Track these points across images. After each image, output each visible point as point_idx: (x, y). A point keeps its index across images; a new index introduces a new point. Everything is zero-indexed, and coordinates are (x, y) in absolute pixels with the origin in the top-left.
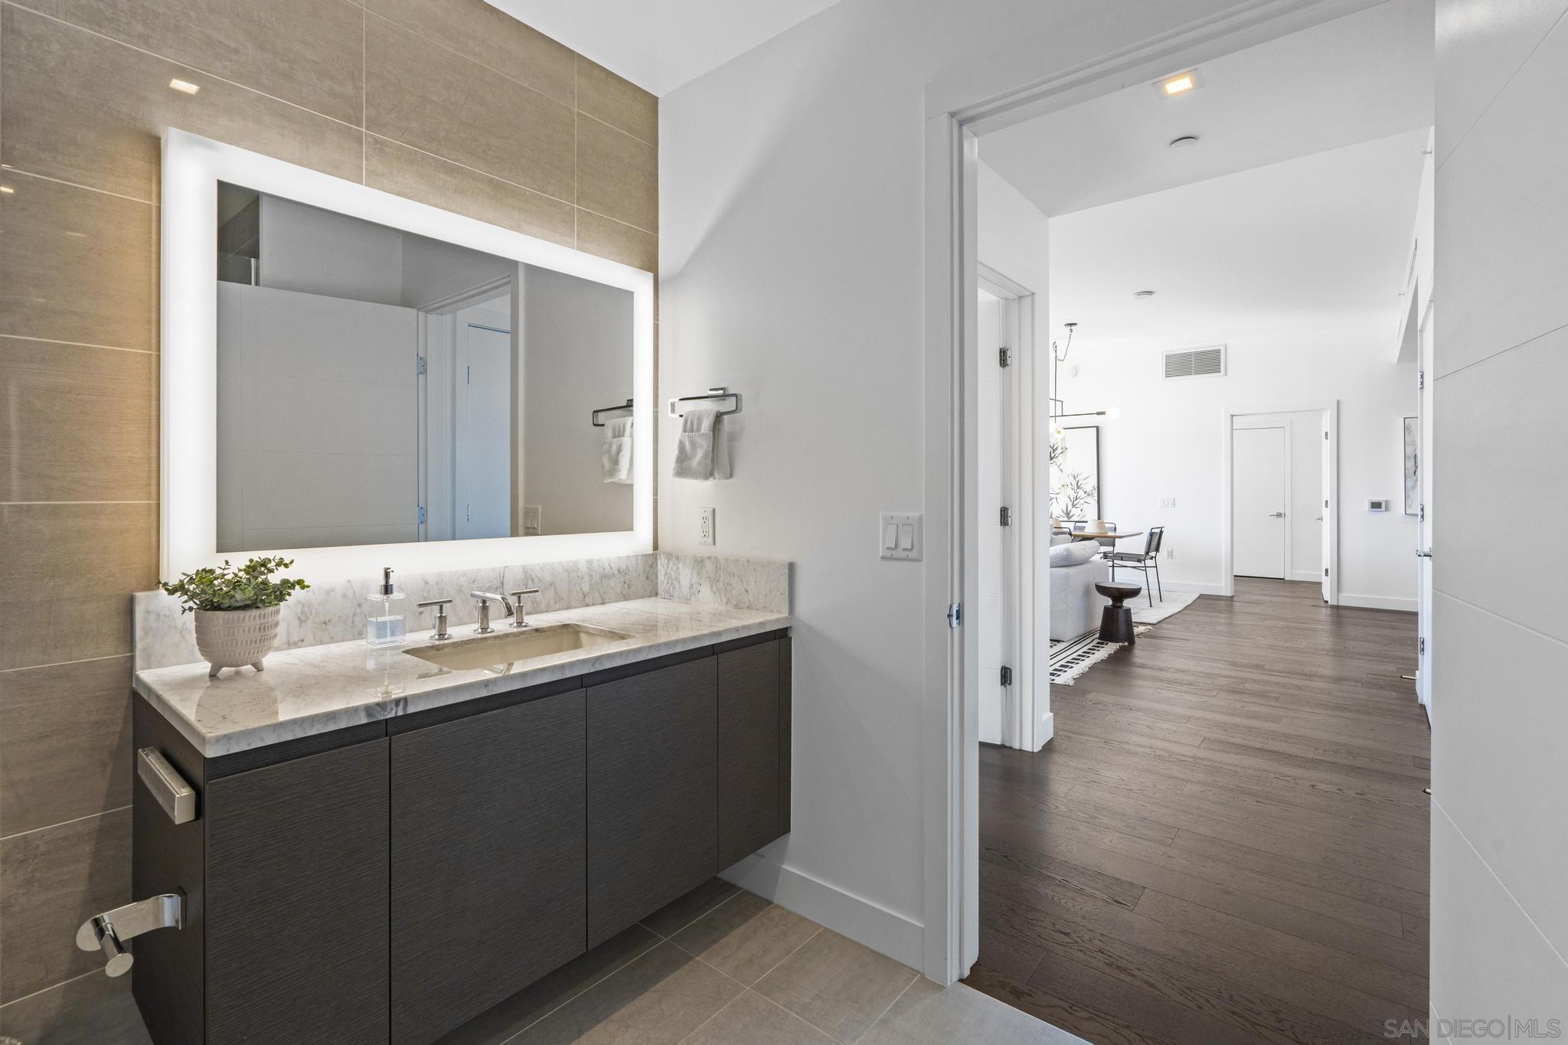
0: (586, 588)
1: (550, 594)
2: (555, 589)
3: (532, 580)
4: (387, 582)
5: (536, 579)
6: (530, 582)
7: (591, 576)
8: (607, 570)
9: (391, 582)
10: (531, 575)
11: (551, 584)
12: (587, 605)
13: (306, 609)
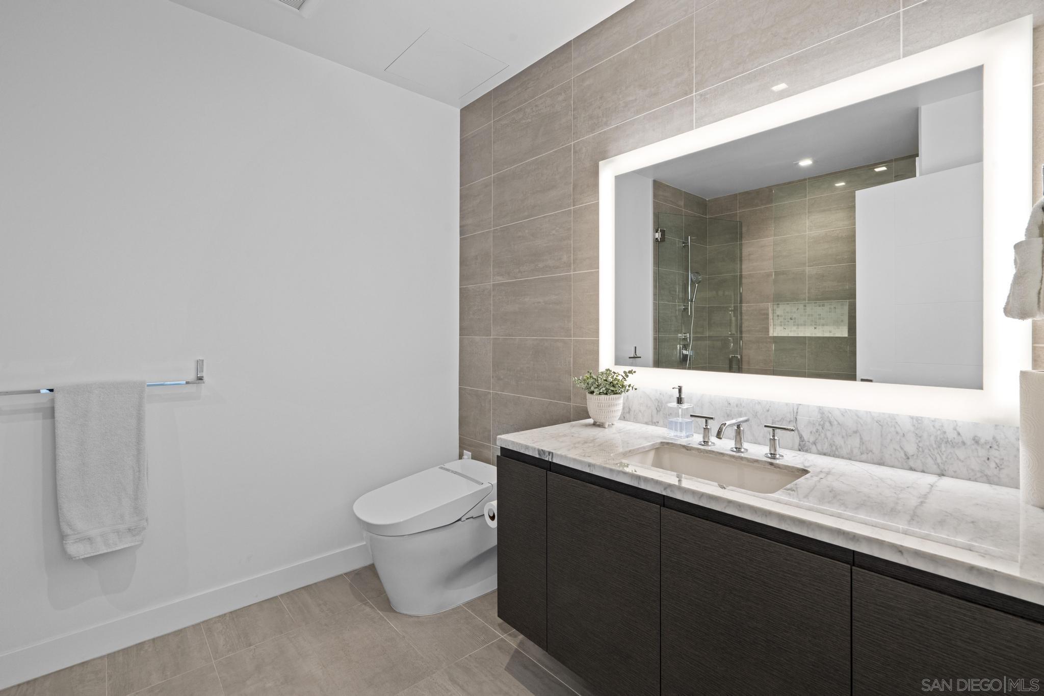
0: (911, 449)
1: (855, 442)
2: (861, 439)
3: (830, 422)
4: (680, 395)
5: (836, 423)
6: (827, 424)
7: (919, 437)
8: (951, 435)
9: (683, 396)
10: (828, 417)
11: (855, 432)
12: (911, 469)
13: (659, 404)
